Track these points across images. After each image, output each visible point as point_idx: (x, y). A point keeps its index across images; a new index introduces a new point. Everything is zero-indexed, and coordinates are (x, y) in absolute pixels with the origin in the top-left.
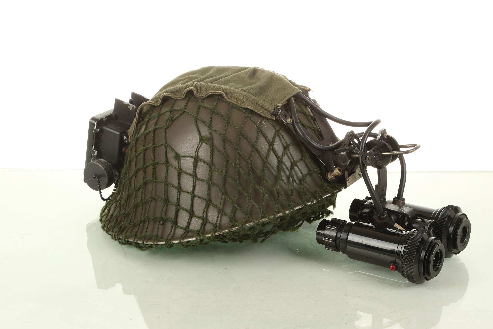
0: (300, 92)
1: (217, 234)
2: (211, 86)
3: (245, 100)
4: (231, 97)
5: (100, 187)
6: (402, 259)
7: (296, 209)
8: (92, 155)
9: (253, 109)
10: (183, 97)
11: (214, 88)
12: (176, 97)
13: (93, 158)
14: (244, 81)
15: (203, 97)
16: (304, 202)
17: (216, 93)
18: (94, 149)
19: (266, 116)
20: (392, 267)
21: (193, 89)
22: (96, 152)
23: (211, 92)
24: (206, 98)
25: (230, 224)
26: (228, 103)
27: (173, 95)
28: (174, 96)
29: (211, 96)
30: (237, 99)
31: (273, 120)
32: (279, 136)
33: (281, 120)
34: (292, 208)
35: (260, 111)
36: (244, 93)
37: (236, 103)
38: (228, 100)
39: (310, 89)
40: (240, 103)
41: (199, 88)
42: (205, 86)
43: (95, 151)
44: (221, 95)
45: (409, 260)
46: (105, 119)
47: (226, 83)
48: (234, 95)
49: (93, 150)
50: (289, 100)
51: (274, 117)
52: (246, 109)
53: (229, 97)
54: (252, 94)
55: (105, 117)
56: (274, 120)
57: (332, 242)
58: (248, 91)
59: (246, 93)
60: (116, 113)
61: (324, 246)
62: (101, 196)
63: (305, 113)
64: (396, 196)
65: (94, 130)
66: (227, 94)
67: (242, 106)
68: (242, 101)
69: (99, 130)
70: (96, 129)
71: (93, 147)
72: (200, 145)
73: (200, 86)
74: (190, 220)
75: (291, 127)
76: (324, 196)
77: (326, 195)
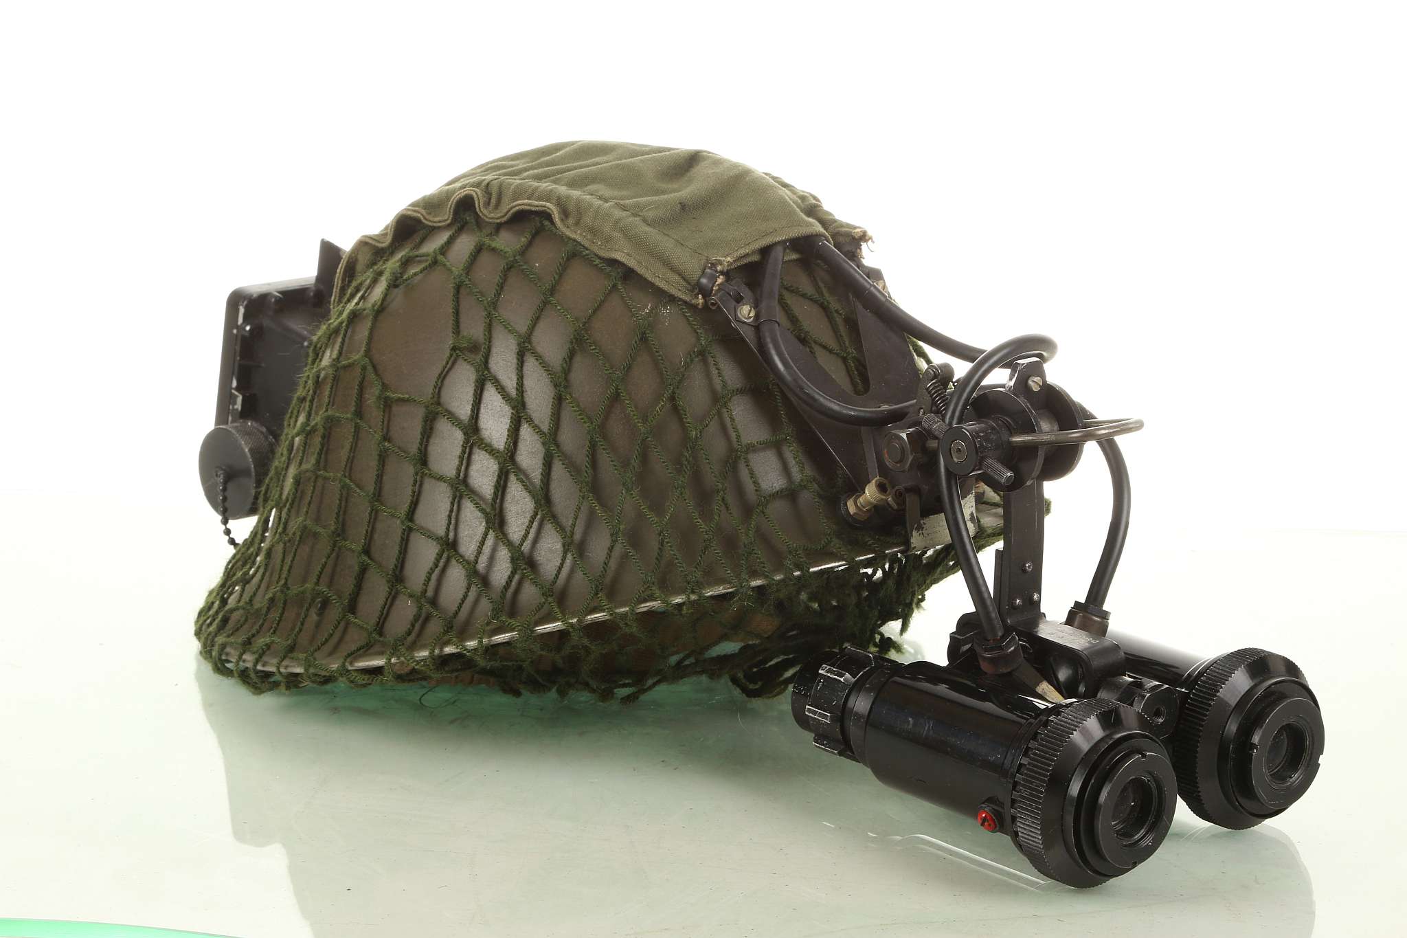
0: (819, 235)
1: (449, 650)
2: (530, 186)
3: (617, 234)
4: (577, 223)
5: (227, 504)
6: (1014, 789)
7: (709, 593)
8: (231, 407)
9: (631, 263)
10: (449, 221)
11: (536, 195)
12: (431, 219)
13: (232, 416)
14: (641, 184)
15: (498, 221)
16: (738, 576)
17: (533, 209)
18: (237, 389)
19: (673, 291)
20: (984, 815)
21: (474, 194)
22: (240, 399)
23: (523, 203)
24: (506, 223)
25: (488, 624)
26: (563, 239)
27: (425, 214)
28: (427, 217)
29: (520, 218)
30: (594, 232)
31: (694, 307)
32: (705, 361)
33: (717, 306)
34: (697, 586)
35: (654, 274)
36: (618, 213)
37: (586, 244)
38: (564, 230)
39: (870, 233)
40: (600, 243)
41: (494, 191)
42: (513, 187)
43: (237, 396)
44: (547, 215)
45: (1031, 795)
46: (276, 297)
47: (577, 183)
48: (588, 219)
49: (233, 391)
50: (765, 251)
51: (700, 296)
52: (614, 263)
53: (571, 221)
54: (645, 221)
55: (279, 292)
56: (700, 307)
57: (828, 721)
58: (636, 211)
59: (625, 214)
60: (322, 287)
61: (813, 735)
62: (228, 532)
63: (826, 303)
64: (1082, 600)
65: (237, 327)
66: (565, 213)
67: (602, 254)
68: (609, 239)
69: (250, 329)
70: (242, 324)
71: (235, 384)
72: (448, 366)
73: (500, 187)
74: (388, 603)
75: (748, 335)
76: (818, 566)
77: (825, 565)
